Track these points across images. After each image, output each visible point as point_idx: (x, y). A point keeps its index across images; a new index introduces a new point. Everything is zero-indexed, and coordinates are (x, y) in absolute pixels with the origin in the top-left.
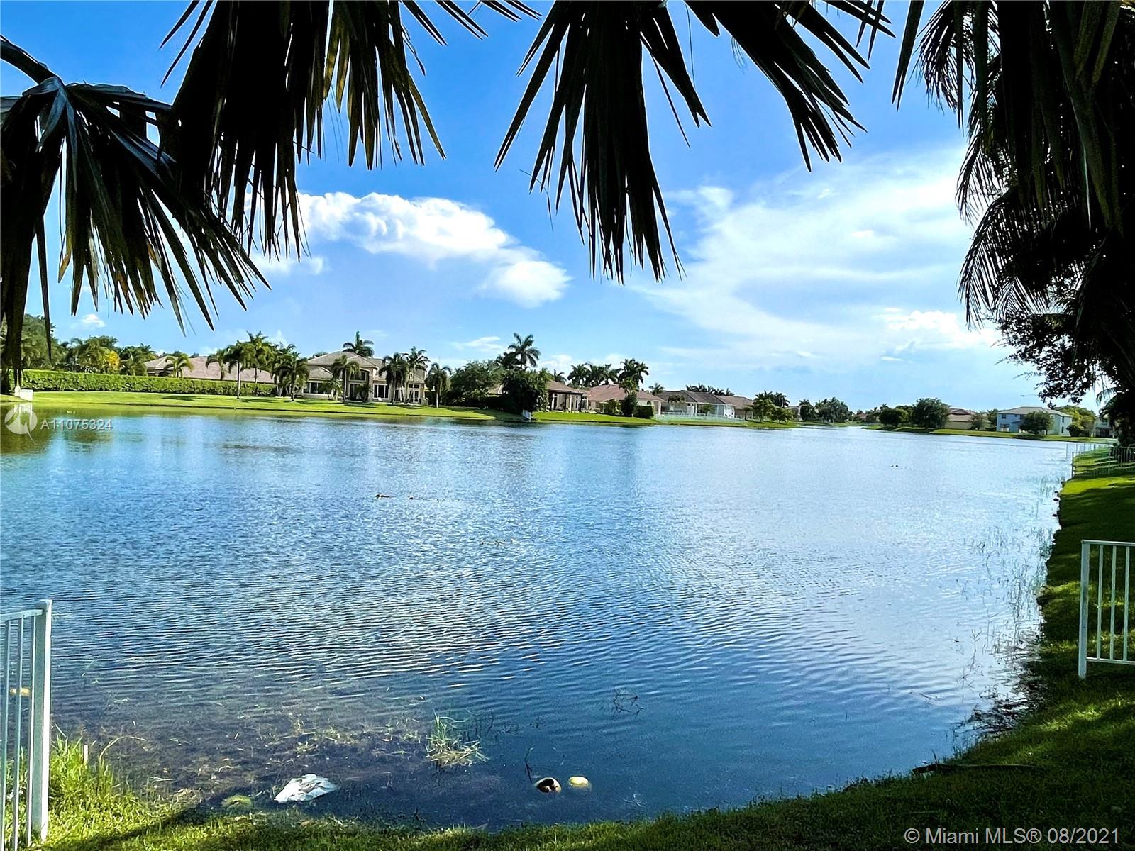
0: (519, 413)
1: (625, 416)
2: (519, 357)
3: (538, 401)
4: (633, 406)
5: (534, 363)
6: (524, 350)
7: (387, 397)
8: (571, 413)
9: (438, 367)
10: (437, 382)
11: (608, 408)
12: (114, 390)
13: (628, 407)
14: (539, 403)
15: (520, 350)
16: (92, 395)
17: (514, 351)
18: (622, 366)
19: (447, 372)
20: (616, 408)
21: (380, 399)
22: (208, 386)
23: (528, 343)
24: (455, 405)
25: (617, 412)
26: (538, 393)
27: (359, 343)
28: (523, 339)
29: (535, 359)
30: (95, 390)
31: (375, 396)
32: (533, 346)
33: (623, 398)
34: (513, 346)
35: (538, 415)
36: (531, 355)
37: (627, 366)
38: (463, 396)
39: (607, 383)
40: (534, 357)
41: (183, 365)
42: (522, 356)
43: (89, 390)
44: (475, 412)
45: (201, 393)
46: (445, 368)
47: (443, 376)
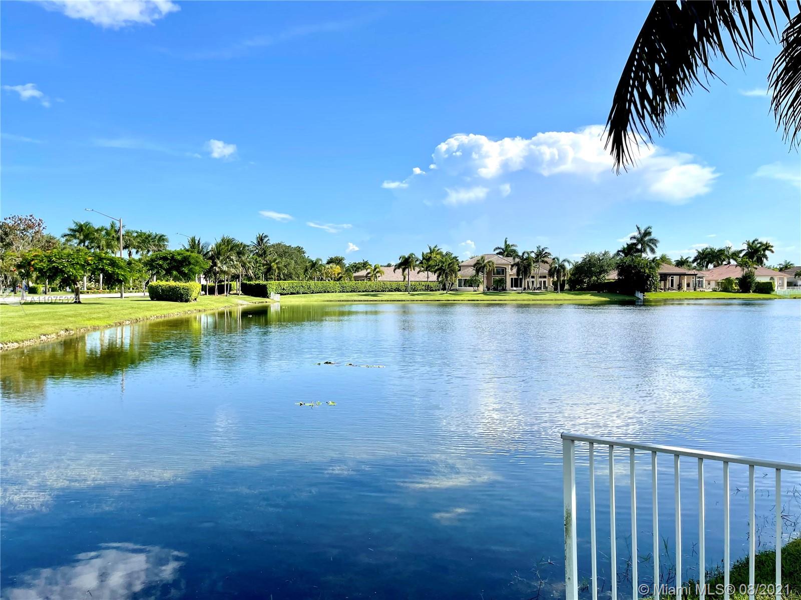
0: (633, 294)
1: (742, 292)
2: (639, 247)
3: (649, 283)
4: (750, 283)
5: (653, 251)
6: (645, 240)
7: (521, 286)
8: (686, 292)
9: (558, 260)
10: (558, 272)
11: (726, 286)
12: (333, 292)
13: (745, 284)
14: (650, 285)
15: (640, 240)
16: (317, 296)
17: (636, 242)
18: (745, 247)
19: (566, 264)
20: (734, 285)
21: (515, 288)
22: (394, 286)
23: (647, 233)
24: (578, 290)
25: (735, 290)
26: (649, 276)
27: (507, 246)
28: (643, 231)
29: (654, 247)
30: (321, 292)
31: (512, 287)
32: (653, 236)
33: (740, 276)
34: (634, 238)
35: (651, 296)
36: (651, 244)
37: (750, 246)
38: (585, 283)
39: (729, 263)
40: (652, 246)
41: (377, 272)
42: (642, 245)
43: (318, 293)
44: (592, 295)
45: (390, 291)
46: (564, 261)
47: (562, 267)
